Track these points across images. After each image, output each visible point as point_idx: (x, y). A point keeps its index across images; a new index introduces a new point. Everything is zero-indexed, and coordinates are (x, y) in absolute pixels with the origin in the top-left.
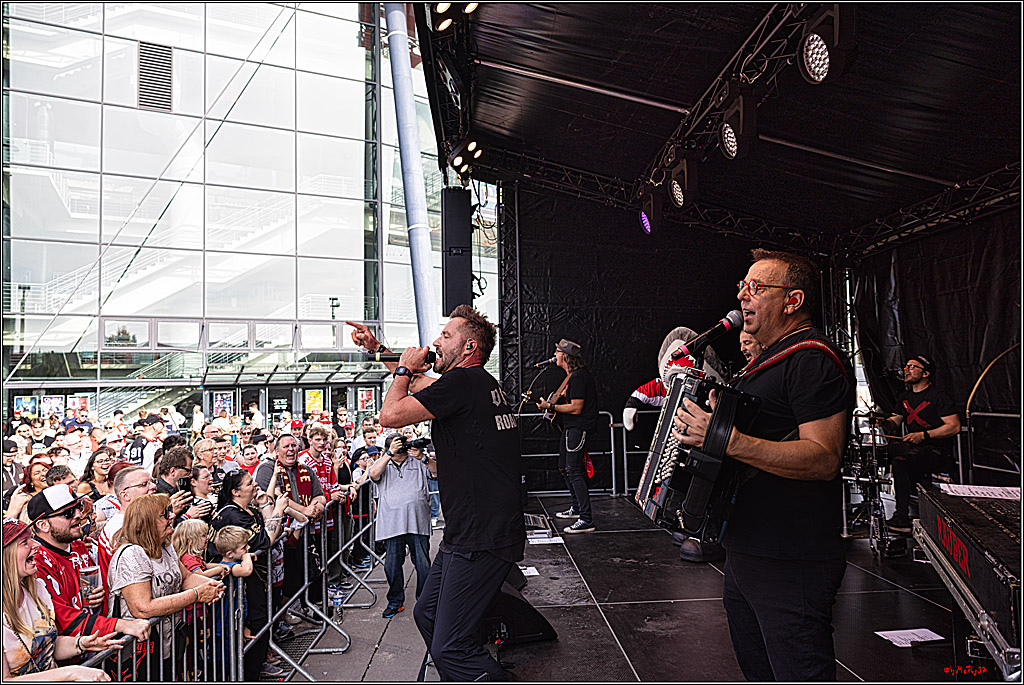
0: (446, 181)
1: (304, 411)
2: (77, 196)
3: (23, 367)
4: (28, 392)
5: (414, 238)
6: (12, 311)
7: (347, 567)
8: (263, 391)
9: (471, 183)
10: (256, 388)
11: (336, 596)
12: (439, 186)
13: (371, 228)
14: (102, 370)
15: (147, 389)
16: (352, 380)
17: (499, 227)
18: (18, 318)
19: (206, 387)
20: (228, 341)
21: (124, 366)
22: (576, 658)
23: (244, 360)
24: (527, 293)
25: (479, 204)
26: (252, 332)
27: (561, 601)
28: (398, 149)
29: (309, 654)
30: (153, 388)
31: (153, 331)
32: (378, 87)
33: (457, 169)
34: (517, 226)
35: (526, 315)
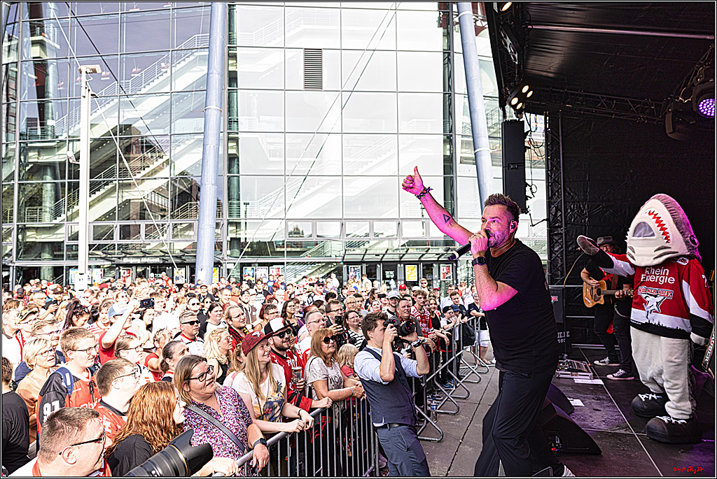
0: (505, 116)
1: (405, 279)
2: (272, 147)
3: (247, 250)
4: (249, 265)
5: (478, 158)
6: (241, 217)
7: (439, 385)
8: (378, 265)
9: (524, 116)
10: (374, 264)
12: (497, 118)
13: (448, 153)
14: (287, 252)
15: (311, 263)
16: (436, 259)
17: (547, 146)
18: (243, 222)
19: (345, 263)
20: (357, 233)
21: (298, 249)
23: (367, 246)
24: (569, 194)
25: (531, 130)
26: (371, 227)
27: (603, 427)
28: (467, 96)
30: (314, 263)
31: (314, 228)
32: (452, 53)
33: (514, 107)
34: (561, 144)
35: (569, 211)
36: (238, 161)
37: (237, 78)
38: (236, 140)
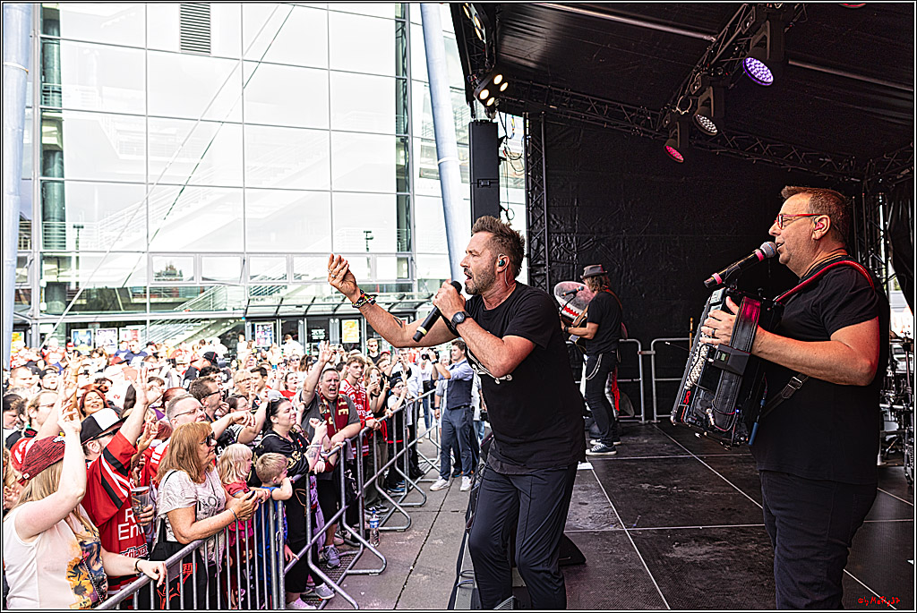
0: (473, 115)
2: (124, 138)
3: (79, 302)
4: (84, 325)
5: (443, 171)
6: (68, 249)
7: (382, 492)
8: (301, 322)
9: (497, 115)
10: (295, 319)
11: (372, 520)
12: (468, 119)
13: (402, 162)
14: (151, 304)
15: (193, 321)
17: (527, 158)
18: (74, 256)
19: (248, 319)
20: (268, 274)
21: (171, 300)
22: (604, 583)
23: (283, 293)
24: (554, 222)
25: (506, 136)
26: (290, 265)
27: (590, 526)
28: (428, 85)
29: (347, 575)
30: (198, 320)
31: (197, 266)
32: (407, 23)
33: (484, 102)
34: (543, 156)
35: (554, 244)
36: (62, 157)
37: (58, 22)
38: (58, 122)
